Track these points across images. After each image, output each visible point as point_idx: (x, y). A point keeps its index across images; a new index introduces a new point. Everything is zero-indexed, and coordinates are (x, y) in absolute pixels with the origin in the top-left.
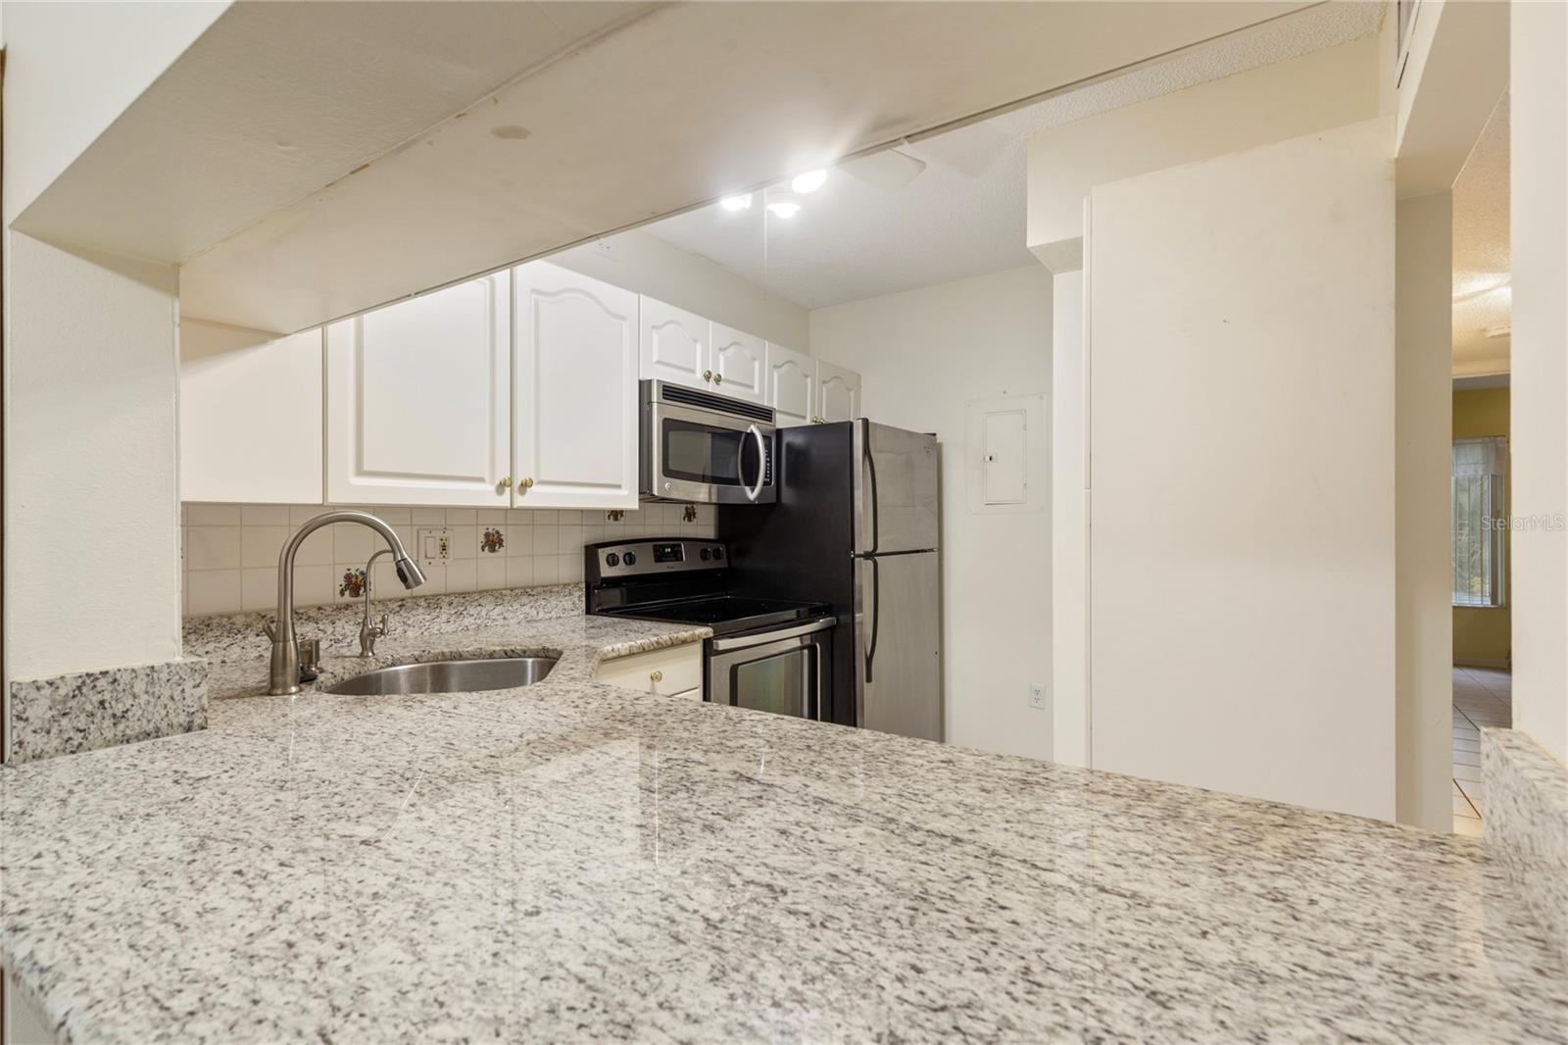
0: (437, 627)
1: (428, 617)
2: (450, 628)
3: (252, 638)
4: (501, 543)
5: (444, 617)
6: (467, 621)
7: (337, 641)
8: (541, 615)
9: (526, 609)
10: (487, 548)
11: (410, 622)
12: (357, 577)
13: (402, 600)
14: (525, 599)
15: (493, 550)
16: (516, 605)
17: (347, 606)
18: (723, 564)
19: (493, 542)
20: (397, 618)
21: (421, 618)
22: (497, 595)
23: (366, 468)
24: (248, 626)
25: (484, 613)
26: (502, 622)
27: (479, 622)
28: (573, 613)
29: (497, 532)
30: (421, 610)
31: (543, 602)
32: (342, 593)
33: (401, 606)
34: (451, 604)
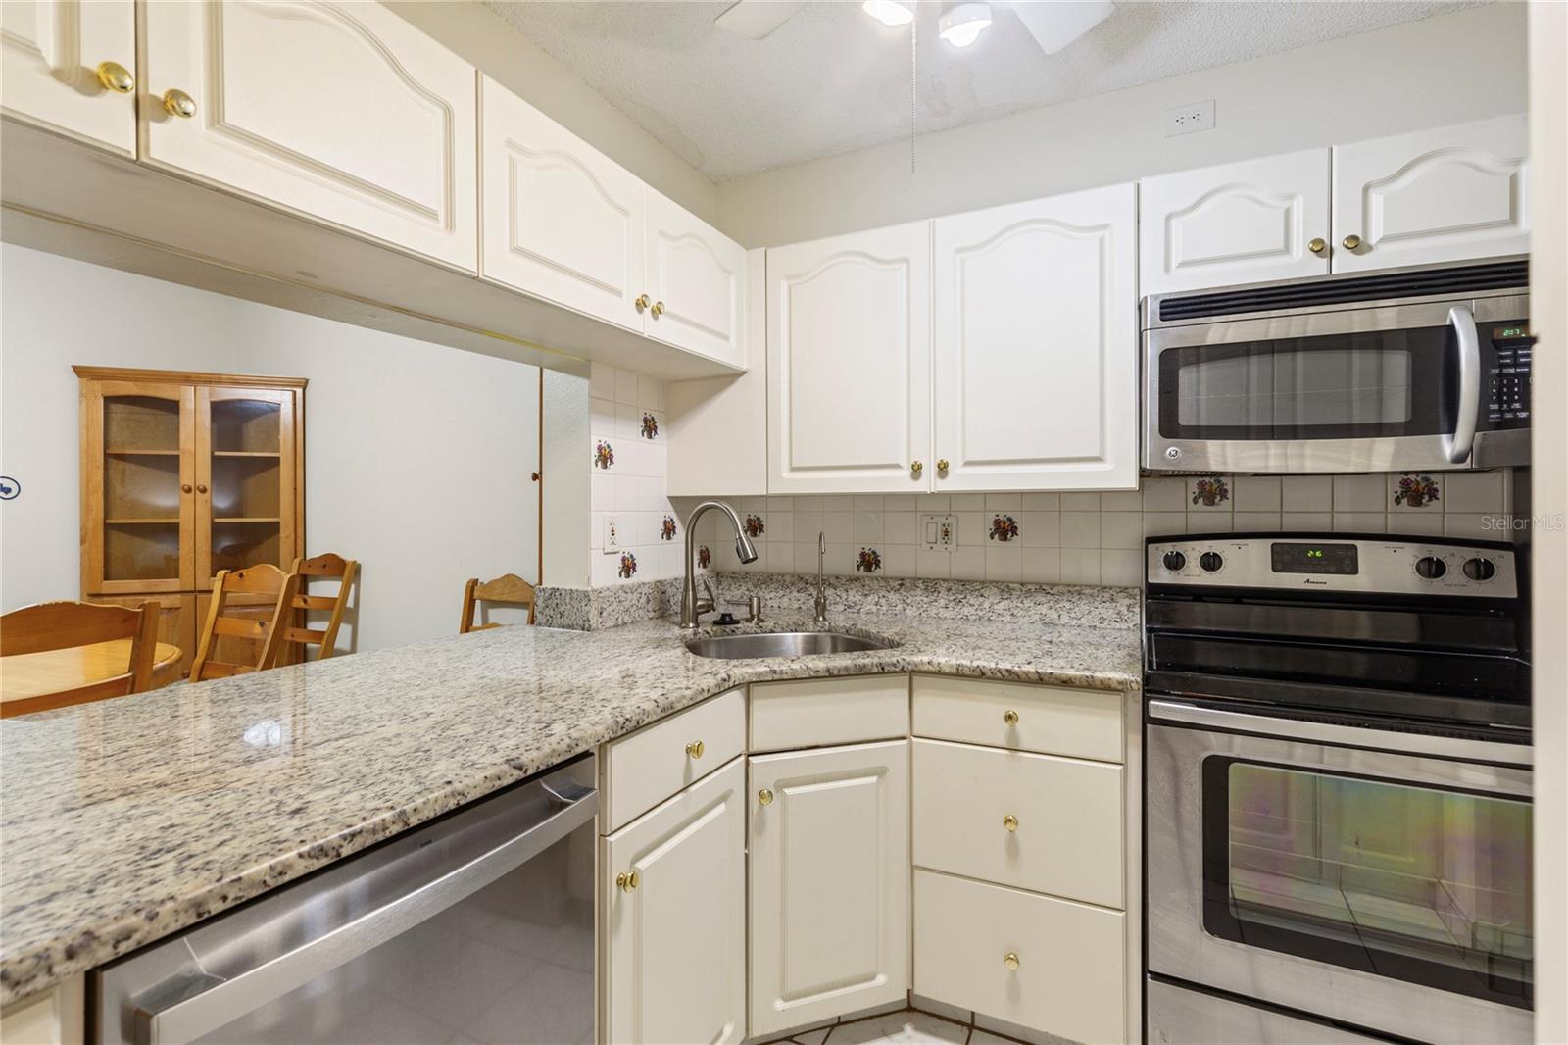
0: (935, 611)
1: (926, 600)
2: (943, 613)
3: (795, 594)
4: (1014, 531)
5: (942, 602)
6: (967, 610)
7: (850, 607)
8: (1065, 620)
9: (1043, 609)
10: (996, 536)
11: (909, 601)
12: (870, 556)
13: (902, 580)
14: (1040, 598)
15: (1004, 538)
16: (1028, 603)
17: (857, 579)
19: (1005, 530)
20: (898, 595)
21: (919, 598)
22: (1005, 588)
24: (793, 584)
25: (986, 605)
26: (1009, 618)
27: (981, 613)
28: (1118, 626)
29: (1010, 519)
30: (919, 592)
31: (1068, 605)
32: (858, 568)
33: (901, 585)
34: (949, 590)
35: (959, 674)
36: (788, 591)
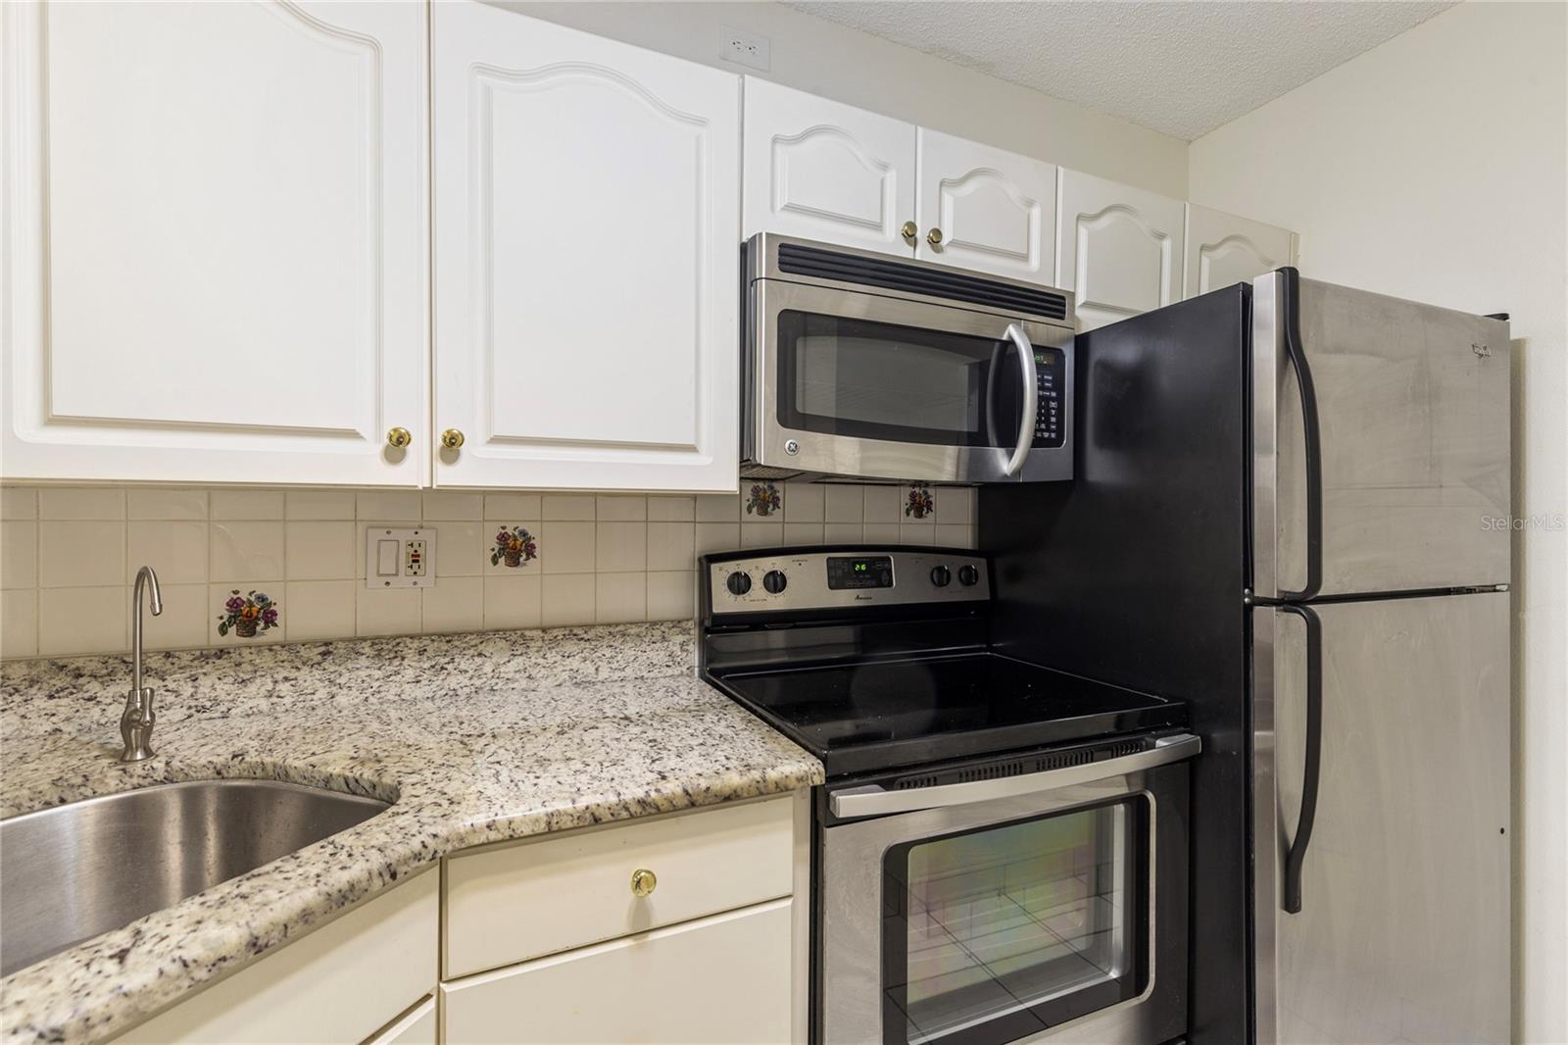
0: (394, 690)
1: (377, 674)
2: (419, 692)
3: (40, 702)
4: (530, 550)
5: (410, 674)
6: (453, 682)
7: (202, 709)
8: (604, 674)
9: (575, 663)
10: (502, 560)
11: (342, 680)
12: (251, 604)
13: (327, 644)
14: (570, 647)
15: (514, 561)
16: (552, 656)
17: (221, 653)
18: (980, 592)
19: (514, 549)
20: (317, 673)
21: (363, 674)
22: (516, 638)
23: (58, 410)
24: (32, 682)
25: (488, 668)
26: (524, 683)
27: (478, 683)
28: (670, 672)
29: (524, 534)
30: (363, 661)
31: (608, 653)
32: (223, 630)
33: (324, 654)
34: (422, 652)
35: (552, 830)
36: (17, 698)
